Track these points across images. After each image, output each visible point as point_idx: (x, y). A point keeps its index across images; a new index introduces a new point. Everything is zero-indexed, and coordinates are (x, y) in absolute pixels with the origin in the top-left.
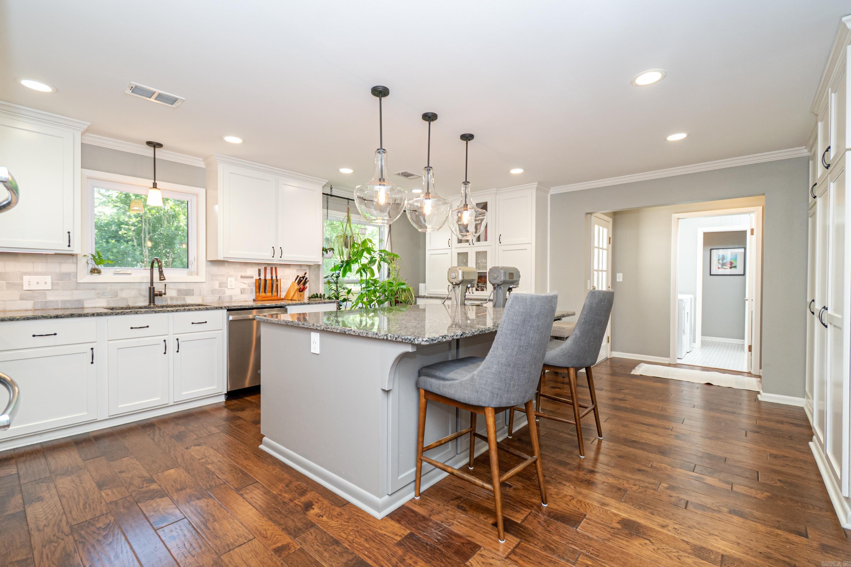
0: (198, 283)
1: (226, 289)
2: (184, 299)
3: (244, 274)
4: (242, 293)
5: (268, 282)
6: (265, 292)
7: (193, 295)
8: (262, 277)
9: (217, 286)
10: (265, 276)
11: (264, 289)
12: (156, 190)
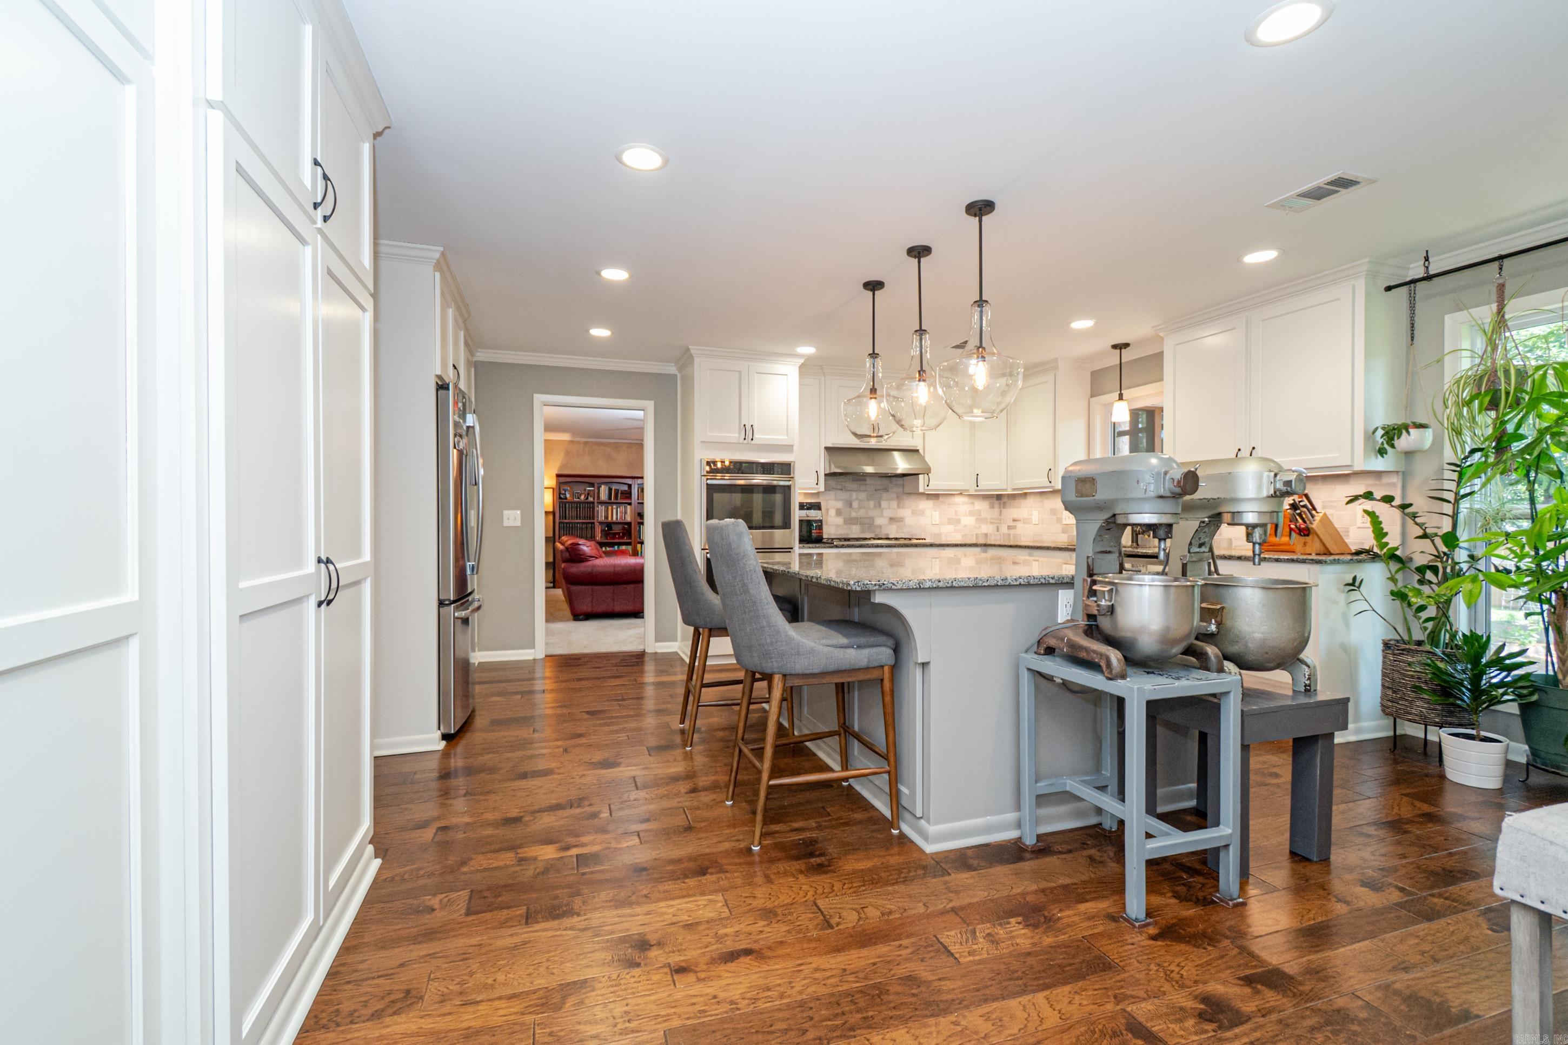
6: (1276, 535)
11: (1274, 529)
12: (1121, 403)
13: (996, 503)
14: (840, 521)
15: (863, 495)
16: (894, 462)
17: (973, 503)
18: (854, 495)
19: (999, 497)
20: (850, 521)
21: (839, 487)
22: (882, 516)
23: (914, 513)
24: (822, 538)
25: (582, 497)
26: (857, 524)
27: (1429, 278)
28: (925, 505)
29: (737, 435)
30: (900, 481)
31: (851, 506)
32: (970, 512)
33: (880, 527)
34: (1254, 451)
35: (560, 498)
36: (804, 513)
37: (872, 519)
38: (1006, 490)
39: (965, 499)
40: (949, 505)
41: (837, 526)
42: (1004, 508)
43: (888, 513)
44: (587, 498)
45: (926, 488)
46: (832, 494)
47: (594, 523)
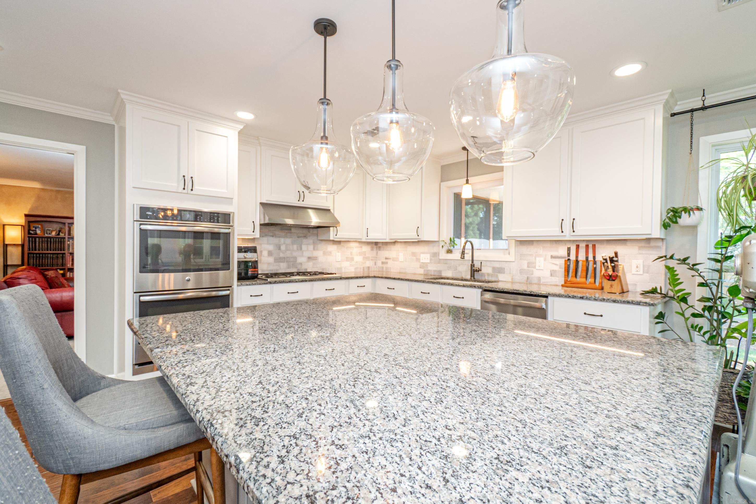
0: (508, 263)
1: (534, 270)
2: (497, 276)
3: (555, 254)
4: (551, 275)
5: (580, 264)
6: (576, 277)
7: (504, 273)
8: (573, 257)
9: (525, 267)
10: (577, 257)
11: (574, 273)
12: (467, 185)
13: (375, 247)
14: (271, 259)
15: (288, 241)
16: (310, 218)
17: (361, 247)
18: (282, 240)
19: (376, 243)
20: (279, 260)
21: (272, 234)
22: (302, 256)
23: (325, 253)
24: (258, 274)
25: (54, 233)
26: (283, 262)
27: (704, 108)
28: (332, 248)
29: (175, 184)
30: (315, 231)
31: (280, 249)
32: (359, 253)
33: (301, 264)
34: (574, 221)
35: (29, 233)
36: (242, 255)
37: (295, 258)
38: (385, 239)
39: (357, 244)
40: (347, 248)
41: (269, 264)
42: (379, 250)
43: (307, 254)
44: (59, 234)
45: (335, 237)
46: (265, 239)
47: (64, 253)
